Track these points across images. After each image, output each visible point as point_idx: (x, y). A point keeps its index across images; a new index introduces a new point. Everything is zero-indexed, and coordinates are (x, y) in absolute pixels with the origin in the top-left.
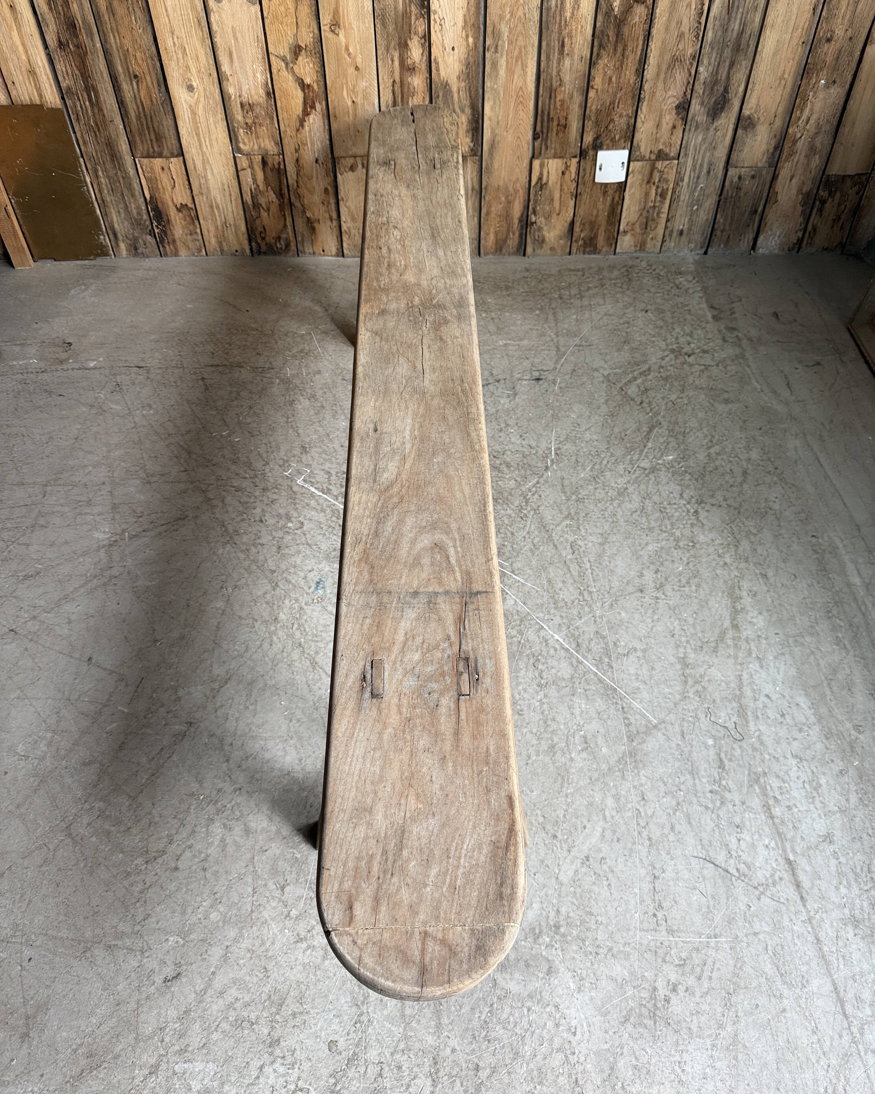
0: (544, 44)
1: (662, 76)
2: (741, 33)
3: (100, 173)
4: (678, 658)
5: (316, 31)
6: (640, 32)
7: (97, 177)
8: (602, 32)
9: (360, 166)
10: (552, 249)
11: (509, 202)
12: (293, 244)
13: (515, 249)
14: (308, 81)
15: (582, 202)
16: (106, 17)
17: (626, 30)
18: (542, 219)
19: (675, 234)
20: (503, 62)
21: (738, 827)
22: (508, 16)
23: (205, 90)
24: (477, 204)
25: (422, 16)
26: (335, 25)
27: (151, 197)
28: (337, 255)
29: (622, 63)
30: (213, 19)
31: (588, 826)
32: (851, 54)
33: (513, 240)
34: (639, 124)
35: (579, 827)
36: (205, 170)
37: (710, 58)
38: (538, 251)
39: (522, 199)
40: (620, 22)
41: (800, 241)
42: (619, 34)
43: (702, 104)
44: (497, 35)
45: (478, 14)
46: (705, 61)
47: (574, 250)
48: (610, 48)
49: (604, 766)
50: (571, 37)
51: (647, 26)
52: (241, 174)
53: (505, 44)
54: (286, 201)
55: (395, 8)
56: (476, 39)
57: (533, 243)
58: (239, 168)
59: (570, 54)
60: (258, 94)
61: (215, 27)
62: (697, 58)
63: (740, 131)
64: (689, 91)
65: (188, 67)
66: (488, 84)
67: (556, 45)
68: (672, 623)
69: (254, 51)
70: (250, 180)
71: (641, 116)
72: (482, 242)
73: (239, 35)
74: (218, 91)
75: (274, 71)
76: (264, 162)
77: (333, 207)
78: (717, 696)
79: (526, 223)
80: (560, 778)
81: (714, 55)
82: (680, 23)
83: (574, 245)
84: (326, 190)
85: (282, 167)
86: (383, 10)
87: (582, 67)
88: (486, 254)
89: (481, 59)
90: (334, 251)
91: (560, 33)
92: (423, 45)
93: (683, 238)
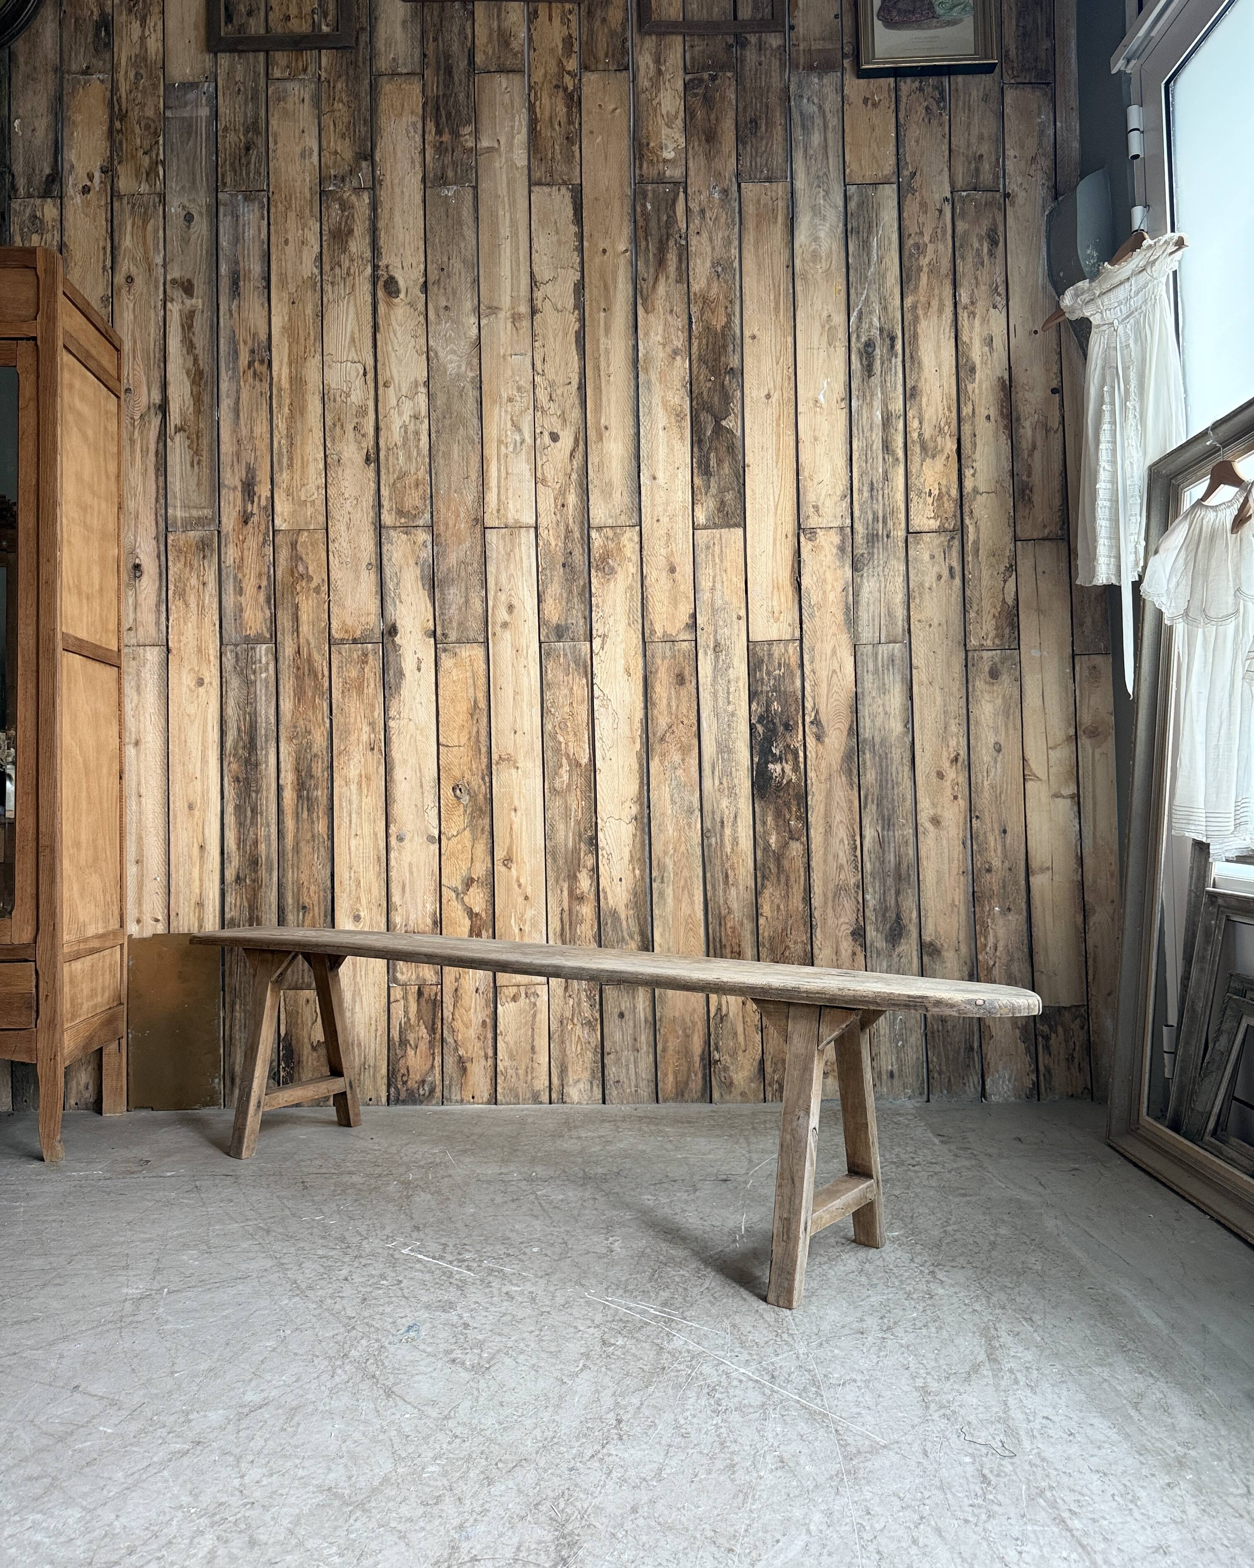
0: (708, 875)
1: (830, 904)
2: (899, 865)
3: (237, 1007)
4: (915, 1387)
5: (490, 865)
6: (800, 864)
7: (233, 1011)
8: (764, 865)
9: (523, 995)
10: (743, 1094)
11: (687, 1036)
12: (438, 1090)
13: (699, 1094)
14: (476, 910)
15: (770, 1037)
16: (290, 855)
17: (786, 863)
18: (727, 1057)
19: (884, 1077)
20: (669, 892)
21: (1017, 1539)
22: (672, 852)
23: (371, 919)
24: (651, 1038)
25: (591, 852)
26: (508, 861)
27: (286, 1034)
28: (489, 1103)
29: (788, 892)
30: (392, 855)
31: (783, 1539)
32: (1016, 883)
33: (696, 1083)
34: (816, 951)
35: (769, 1542)
36: (354, 1001)
37: (874, 887)
38: (727, 1097)
39: (701, 1033)
40: (779, 858)
41: (1037, 1085)
42: (779, 866)
43: (877, 930)
44: (662, 868)
45: (643, 850)
46: (870, 890)
47: (769, 1096)
48: (774, 878)
49: (810, 1484)
50: (734, 869)
51: (806, 860)
52: (393, 1006)
53: (670, 874)
54: (438, 1036)
55: (566, 845)
56: (642, 871)
57: (720, 1087)
58: (392, 1000)
59: (736, 884)
60: (424, 923)
61: (393, 863)
62: (862, 886)
63: (925, 958)
64: (861, 919)
65: (358, 899)
66: (656, 912)
67: (721, 877)
68: (905, 1358)
69: (427, 883)
70: (401, 1013)
71: (817, 943)
72: (660, 1085)
73: (415, 870)
74: (384, 920)
75: (444, 901)
76: (420, 993)
77: (490, 1042)
78: (972, 1418)
79: (708, 1063)
80: (741, 1495)
81: (877, 885)
82: (836, 856)
83: (768, 1089)
84: (484, 1022)
85: (439, 998)
86: (555, 847)
87: (749, 896)
88: (665, 1101)
89: (648, 891)
90: (486, 1096)
91: (722, 865)
92: (591, 877)
93: (896, 1081)
